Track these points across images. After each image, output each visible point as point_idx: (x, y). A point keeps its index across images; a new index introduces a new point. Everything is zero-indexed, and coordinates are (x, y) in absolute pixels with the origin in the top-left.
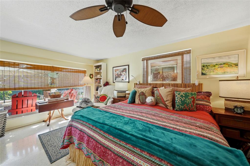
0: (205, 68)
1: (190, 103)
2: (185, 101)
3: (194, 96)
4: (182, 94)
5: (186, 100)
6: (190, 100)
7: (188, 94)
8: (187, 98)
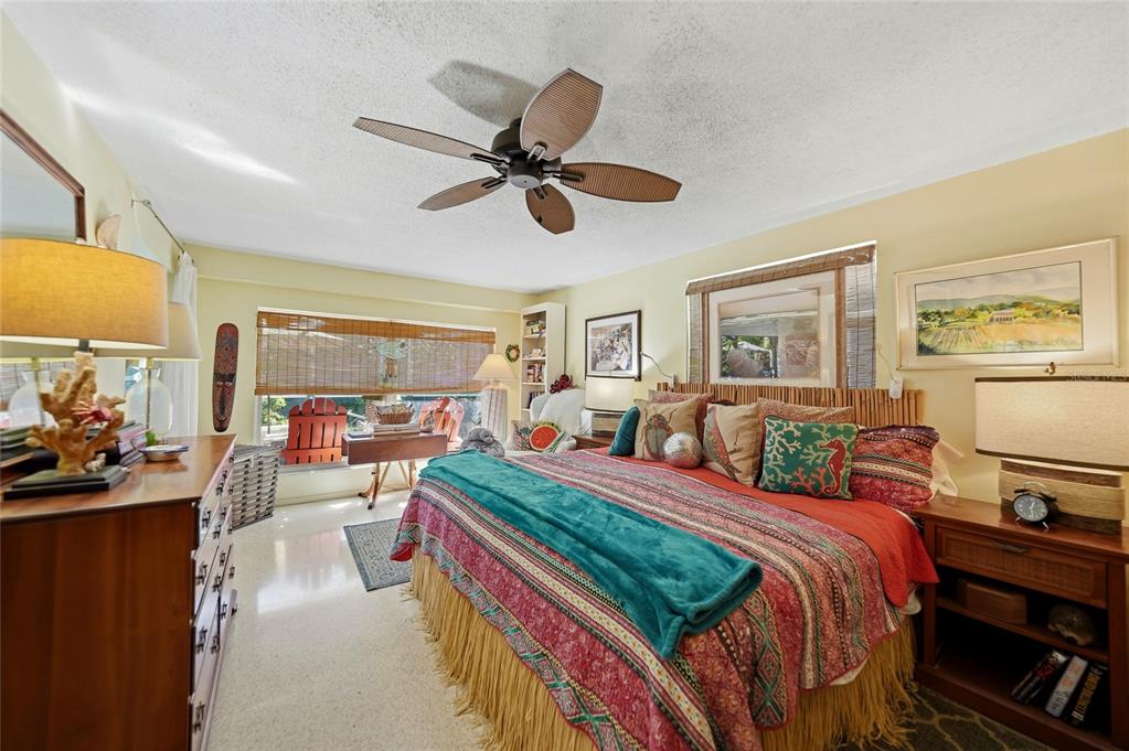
0: (934, 325)
1: (822, 466)
2: (802, 457)
3: (841, 438)
4: (791, 428)
5: (805, 451)
6: (823, 454)
7: (815, 430)
8: (810, 447)
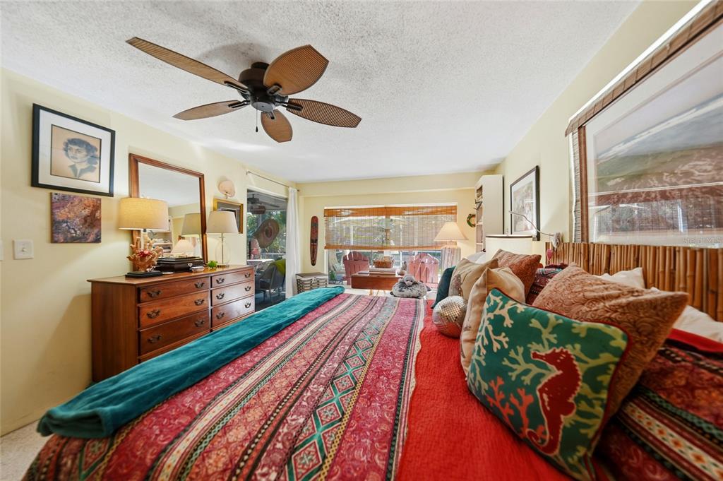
1: (530, 389)
2: (506, 362)
3: (574, 350)
4: (504, 312)
5: (512, 354)
6: (535, 370)
7: (535, 323)
8: (521, 350)
